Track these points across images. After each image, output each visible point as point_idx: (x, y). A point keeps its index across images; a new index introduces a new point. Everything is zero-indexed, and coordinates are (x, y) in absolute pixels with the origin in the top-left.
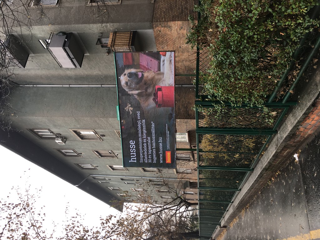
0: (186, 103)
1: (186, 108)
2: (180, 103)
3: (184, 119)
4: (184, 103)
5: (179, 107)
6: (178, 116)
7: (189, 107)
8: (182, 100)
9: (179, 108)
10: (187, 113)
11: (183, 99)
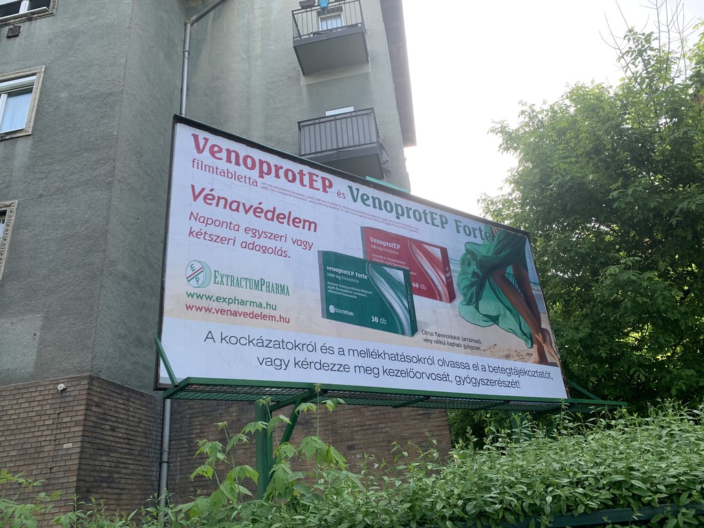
0: (123, 481)
1: (110, 480)
2: (125, 454)
3: (79, 469)
4: (124, 471)
5: (116, 451)
6: (89, 445)
7: (109, 490)
8: (130, 462)
9: (110, 450)
10: (95, 484)
11: (132, 467)
